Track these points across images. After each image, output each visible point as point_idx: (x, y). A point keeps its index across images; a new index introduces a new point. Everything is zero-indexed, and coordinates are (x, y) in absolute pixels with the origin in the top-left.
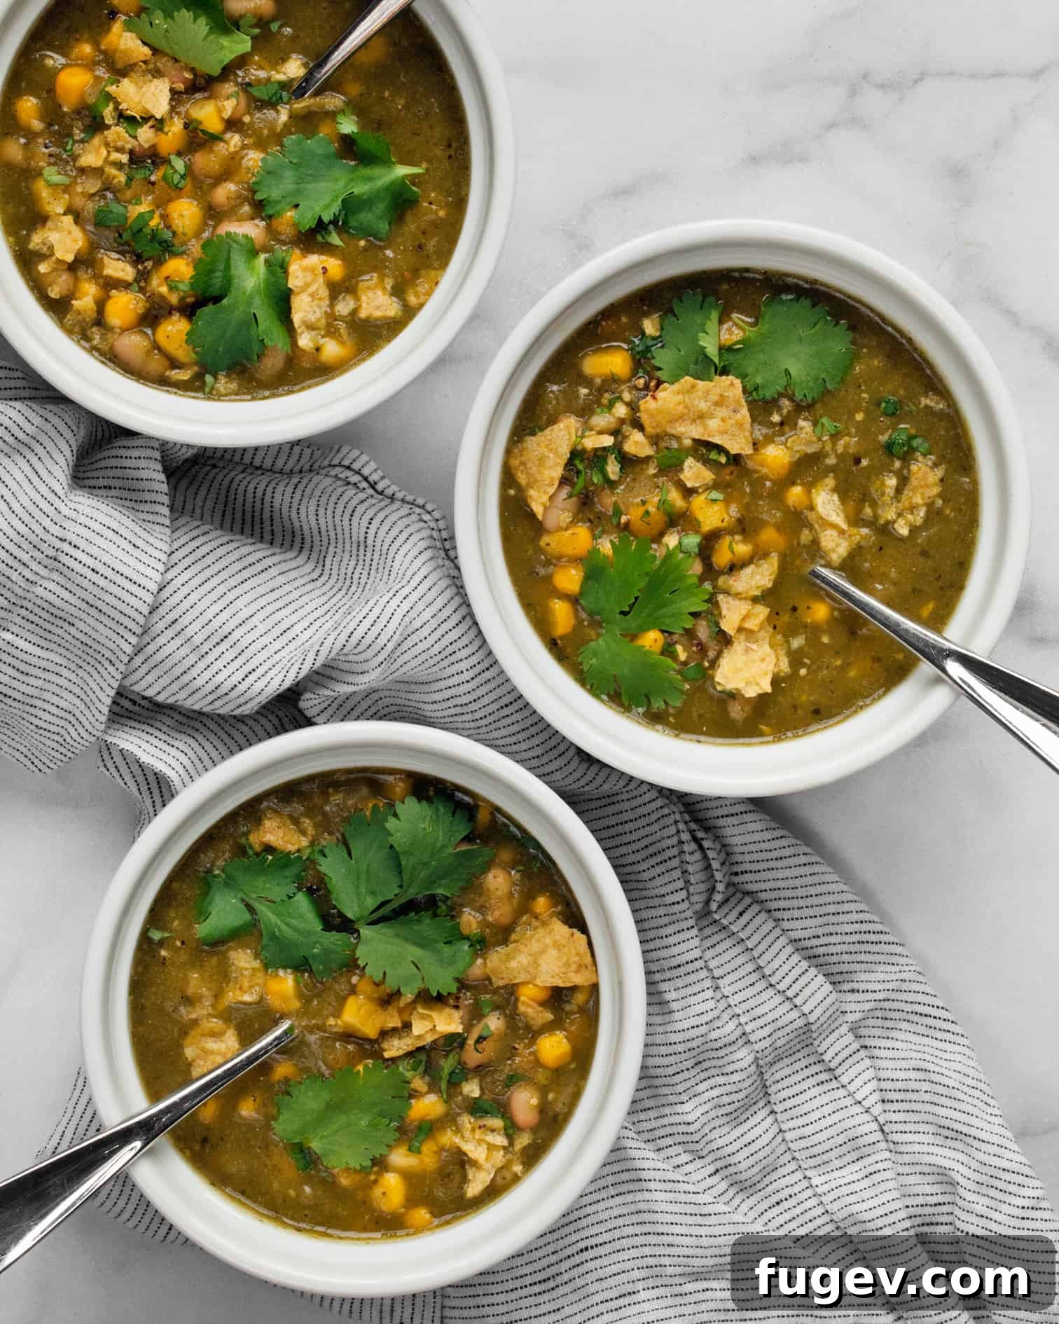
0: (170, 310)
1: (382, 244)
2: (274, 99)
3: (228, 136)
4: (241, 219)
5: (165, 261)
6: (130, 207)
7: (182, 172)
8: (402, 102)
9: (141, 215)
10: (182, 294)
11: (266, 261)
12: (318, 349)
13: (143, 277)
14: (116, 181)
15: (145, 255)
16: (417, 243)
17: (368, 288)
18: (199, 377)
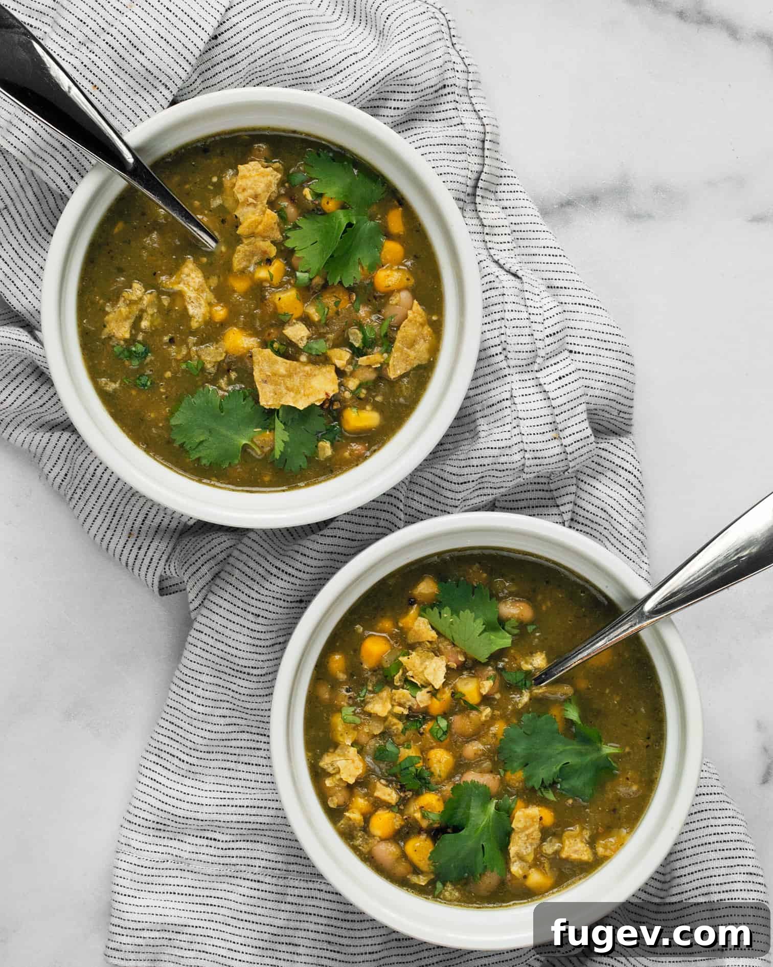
0: (420, 831)
1: (585, 804)
2: (520, 684)
3: (482, 708)
4: (482, 772)
5: (422, 794)
6: (402, 749)
7: (445, 729)
8: (618, 699)
9: (410, 757)
10: (431, 821)
11: (497, 804)
12: (525, 877)
13: (403, 802)
14: (394, 727)
15: (408, 787)
16: (612, 808)
17: (571, 836)
18: (432, 883)
